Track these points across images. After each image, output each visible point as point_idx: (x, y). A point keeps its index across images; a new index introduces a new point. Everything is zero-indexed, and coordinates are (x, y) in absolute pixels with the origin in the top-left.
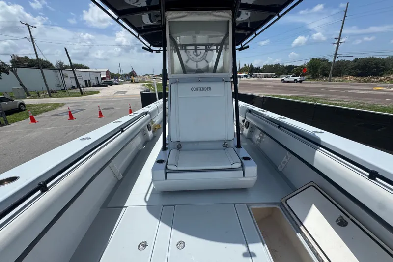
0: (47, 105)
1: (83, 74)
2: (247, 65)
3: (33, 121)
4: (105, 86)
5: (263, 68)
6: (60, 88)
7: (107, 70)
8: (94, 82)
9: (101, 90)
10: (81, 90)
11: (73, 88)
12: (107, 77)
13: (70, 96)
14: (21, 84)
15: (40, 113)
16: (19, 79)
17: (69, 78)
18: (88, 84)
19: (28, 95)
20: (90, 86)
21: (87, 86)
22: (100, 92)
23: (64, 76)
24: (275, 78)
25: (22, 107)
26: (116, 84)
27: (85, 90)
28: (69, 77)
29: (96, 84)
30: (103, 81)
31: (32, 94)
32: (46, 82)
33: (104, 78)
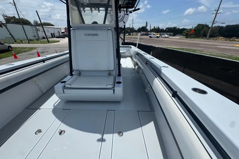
0: (26, 48)
1: (50, 29)
2: (155, 27)
3: (16, 57)
4: (64, 38)
5: (166, 30)
6: (35, 38)
7: (65, 27)
8: (57, 34)
9: (61, 40)
10: (48, 40)
11: (44, 38)
12: (65, 31)
13: (41, 43)
14: (10, 34)
15: (21, 53)
16: (9, 31)
17: (41, 32)
19: (16, 42)
20: (55, 37)
21: (52, 37)
22: (60, 41)
23: (37, 30)
24: (172, 36)
25: (10, 49)
27: (51, 39)
29: (58, 36)
30: (63, 34)
31: (18, 41)
32: (25, 33)
33: (63, 33)
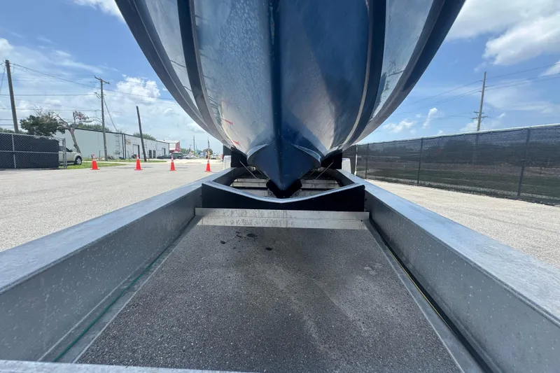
1: (149, 143)
3: (95, 167)
6: (118, 156)
7: (177, 142)
8: (159, 153)
11: (134, 157)
12: (176, 150)
13: (131, 162)
14: (76, 145)
16: (74, 140)
18: (152, 154)
20: (154, 157)
25: (79, 160)
26: (187, 158)
28: (132, 144)
29: (162, 156)
30: (171, 154)
32: (105, 143)
33: (171, 151)
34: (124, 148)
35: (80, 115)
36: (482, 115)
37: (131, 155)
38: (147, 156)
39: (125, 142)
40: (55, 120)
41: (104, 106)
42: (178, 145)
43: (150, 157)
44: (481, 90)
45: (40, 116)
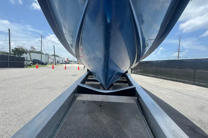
1: (57, 58)
7: (68, 58)
8: (61, 62)
11: (52, 63)
14: (31, 59)
16: (30, 57)
18: (58, 62)
20: (59, 63)
22: (63, 65)
26: (71, 64)
28: (51, 58)
32: (41, 58)
33: (65, 61)
34: (48, 60)
35: (33, 48)
36: (180, 51)
37: (50, 62)
38: (56, 63)
39: (49, 57)
40: (24, 49)
41: (42, 45)
42: (68, 59)
43: (57, 63)
44: (179, 42)
45: (19, 48)
